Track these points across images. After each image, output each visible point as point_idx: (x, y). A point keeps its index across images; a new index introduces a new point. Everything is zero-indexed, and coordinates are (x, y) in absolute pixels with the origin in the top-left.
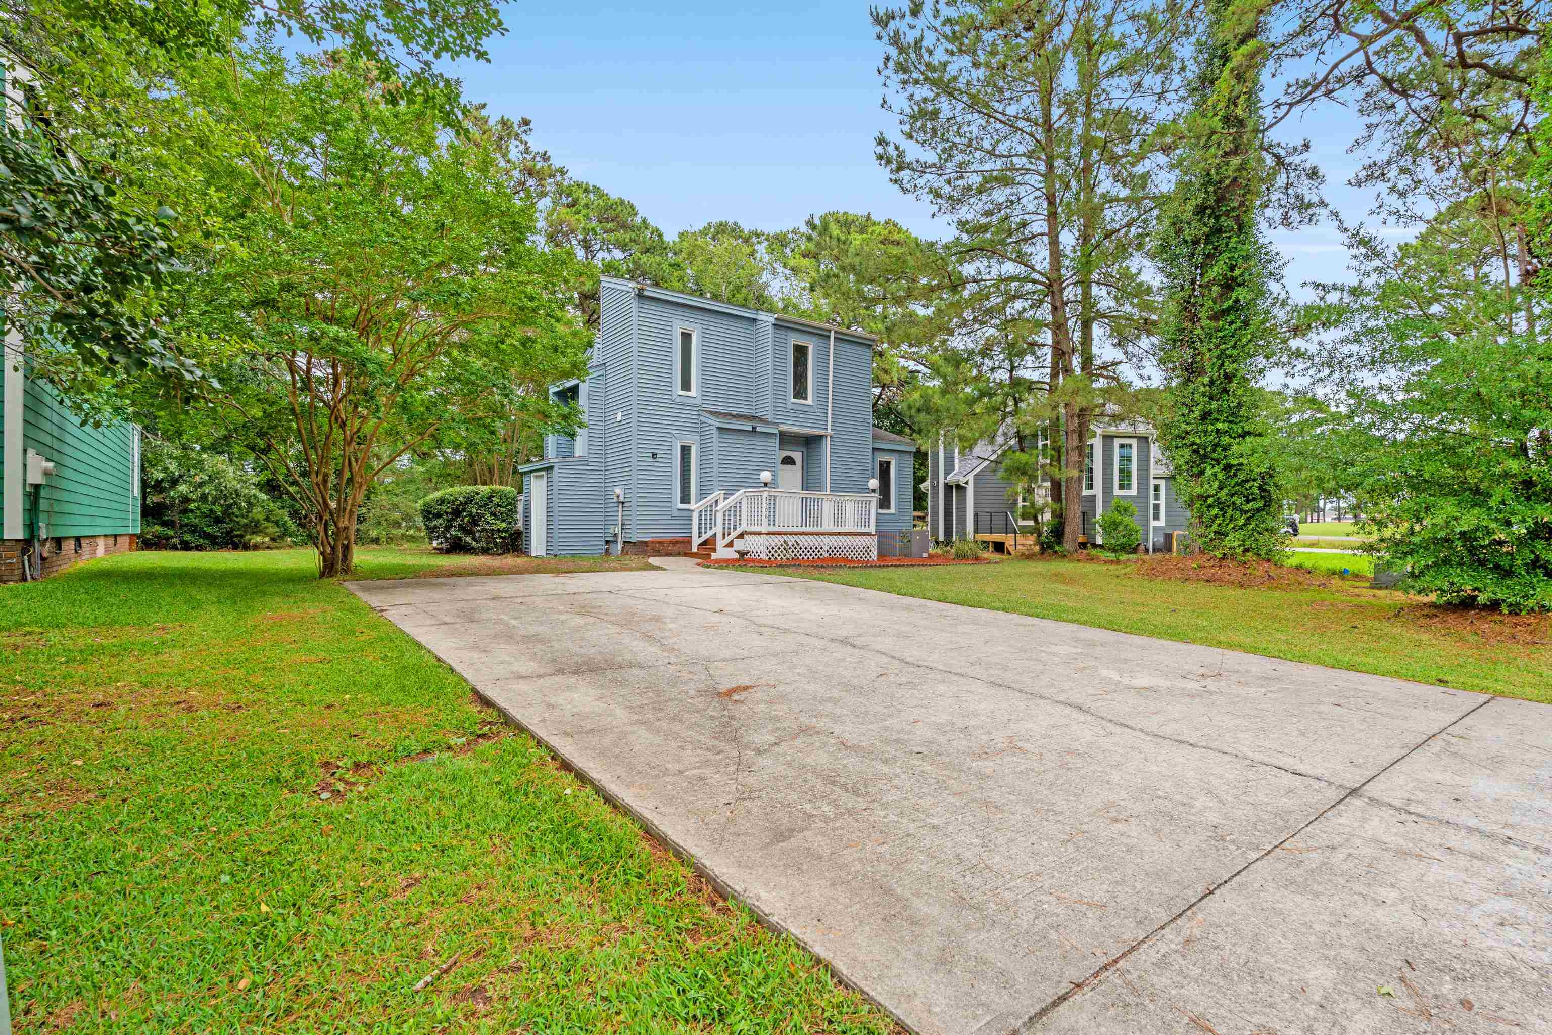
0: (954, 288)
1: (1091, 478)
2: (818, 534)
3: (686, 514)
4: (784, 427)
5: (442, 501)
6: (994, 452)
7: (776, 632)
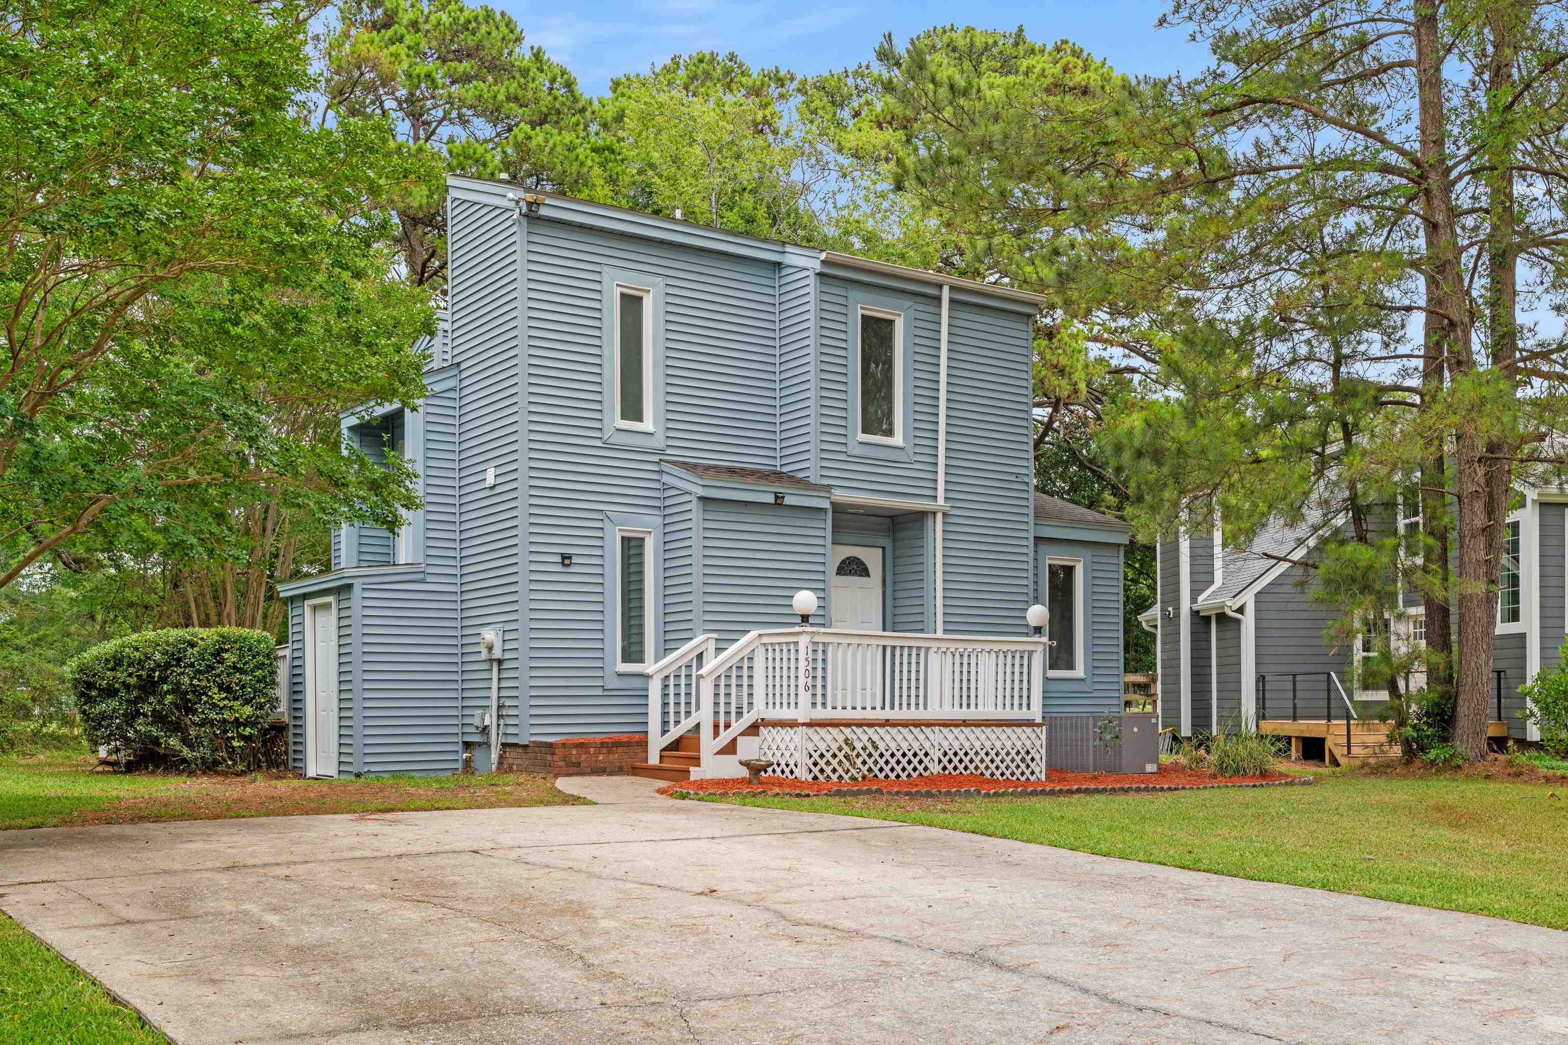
0: (1209, 186)
1: (1515, 597)
2: (917, 724)
3: (637, 683)
4: (841, 496)
5: (116, 661)
6: (1300, 542)
7: (833, 938)
